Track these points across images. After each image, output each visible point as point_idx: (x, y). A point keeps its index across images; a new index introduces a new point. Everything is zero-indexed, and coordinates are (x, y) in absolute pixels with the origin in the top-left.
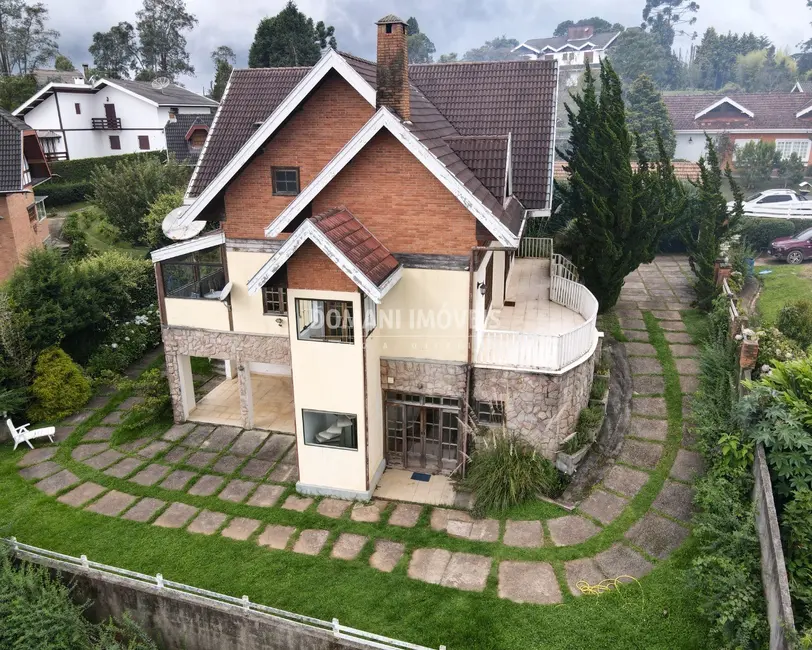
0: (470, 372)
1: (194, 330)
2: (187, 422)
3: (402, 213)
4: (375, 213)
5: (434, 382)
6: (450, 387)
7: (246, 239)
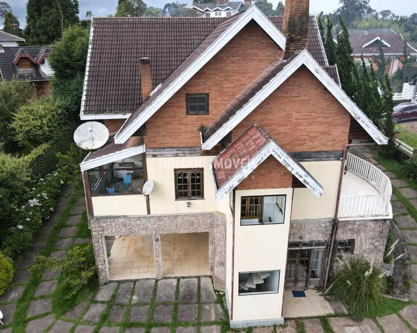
0: (335, 224)
1: (118, 217)
2: (110, 282)
3: (299, 124)
5: (310, 234)
6: (320, 235)
7: (163, 148)
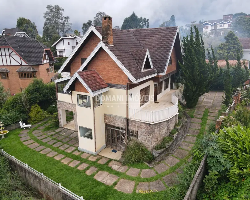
0: (127, 120)
1: (64, 102)
2: (62, 127)
4: (102, 71)
5: (118, 122)
6: (122, 125)
